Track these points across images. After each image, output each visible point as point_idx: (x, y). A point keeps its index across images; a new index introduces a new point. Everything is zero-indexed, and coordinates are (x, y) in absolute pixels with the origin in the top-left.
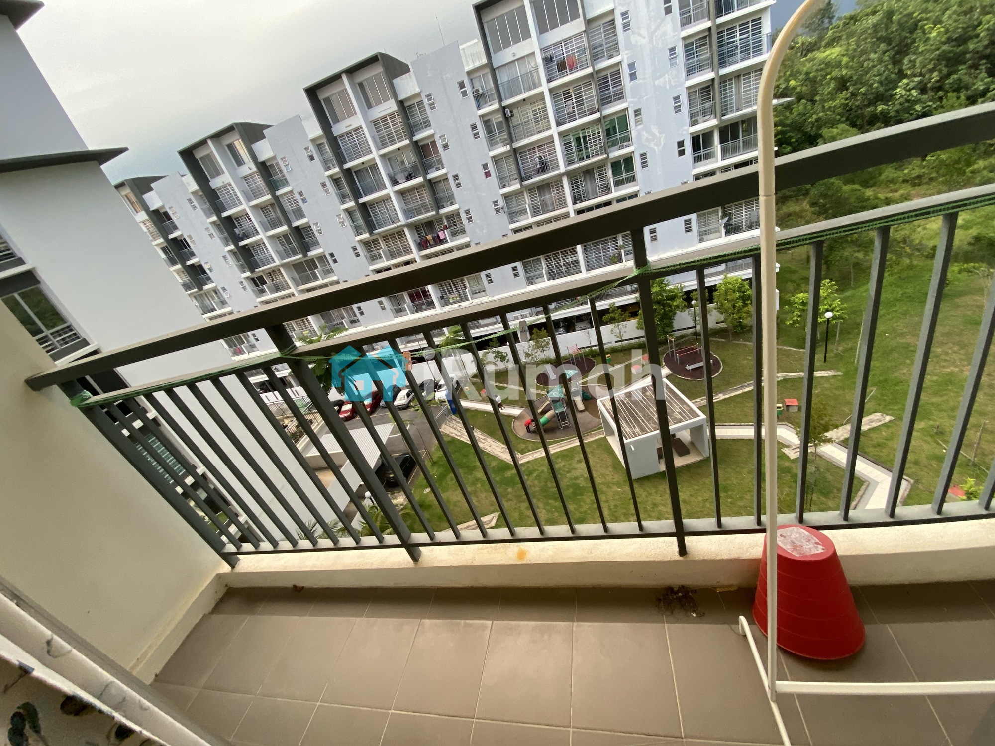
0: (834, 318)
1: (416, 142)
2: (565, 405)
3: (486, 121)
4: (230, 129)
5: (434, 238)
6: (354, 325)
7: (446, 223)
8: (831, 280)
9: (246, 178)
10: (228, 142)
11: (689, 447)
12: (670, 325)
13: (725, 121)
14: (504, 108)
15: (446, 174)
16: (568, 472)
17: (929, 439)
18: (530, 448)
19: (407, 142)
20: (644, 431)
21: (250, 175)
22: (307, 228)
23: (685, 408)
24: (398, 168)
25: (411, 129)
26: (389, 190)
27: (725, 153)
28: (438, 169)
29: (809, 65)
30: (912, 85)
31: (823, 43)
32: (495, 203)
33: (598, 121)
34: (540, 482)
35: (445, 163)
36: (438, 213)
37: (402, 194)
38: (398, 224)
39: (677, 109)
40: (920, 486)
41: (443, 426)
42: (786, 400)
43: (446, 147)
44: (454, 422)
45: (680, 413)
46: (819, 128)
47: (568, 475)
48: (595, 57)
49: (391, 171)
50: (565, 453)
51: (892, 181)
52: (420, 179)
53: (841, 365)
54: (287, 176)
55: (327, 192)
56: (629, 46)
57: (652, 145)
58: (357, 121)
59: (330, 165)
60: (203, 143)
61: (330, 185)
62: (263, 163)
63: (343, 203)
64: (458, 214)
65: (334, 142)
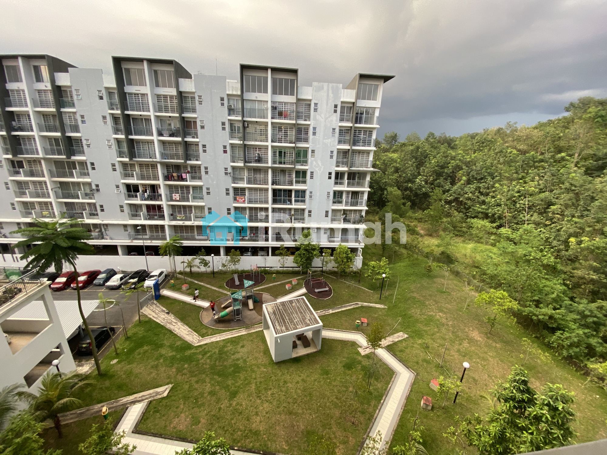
0: (386, 277)
1: (184, 118)
2: (241, 304)
3: (232, 123)
4: (42, 57)
5: (178, 176)
6: (92, 217)
7: (189, 170)
8: (386, 258)
9: (39, 91)
10: (36, 64)
11: (311, 342)
12: (310, 264)
13: (351, 170)
14: (244, 121)
15: (198, 142)
16: (233, 354)
17: (422, 350)
18: (209, 333)
19: (177, 115)
20: (287, 329)
21: (44, 90)
22: (79, 141)
23: (312, 316)
24: (166, 127)
25: (182, 109)
26: (155, 137)
27: (349, 184)
28: (193, 137)
29: (385, 157)
30: (423, 179)
31: (391, 150)
32: (226, 169)
33: (294, 148)
34: (211, 361)
35: (199, 136)
36: (185, 162)
37: (163, 143)
38: (154, 160)
39: (331, 157)
40: (419, 377)
41: (145, 308)
42: (362, 319)
43: (203, 127)
44: (154, 306)
45: (309, 320)
46: (386, 186)
47: (232, 357)
48: (298, 117)
49: (160, 127)
50: (234, 339)
51: (411, 218)
52: (179, 139)
53: (387, 302)
54: (76, 102)
55: (105, 123)
56: (315, 119)
57: (317, 169)
58: (146, 89)
59: (115, 107)
60: (15, 57)
61: (109, 120)
62: (59, 87)
63: (116, 134)
64: (200, 167)
65: (123, 96)
